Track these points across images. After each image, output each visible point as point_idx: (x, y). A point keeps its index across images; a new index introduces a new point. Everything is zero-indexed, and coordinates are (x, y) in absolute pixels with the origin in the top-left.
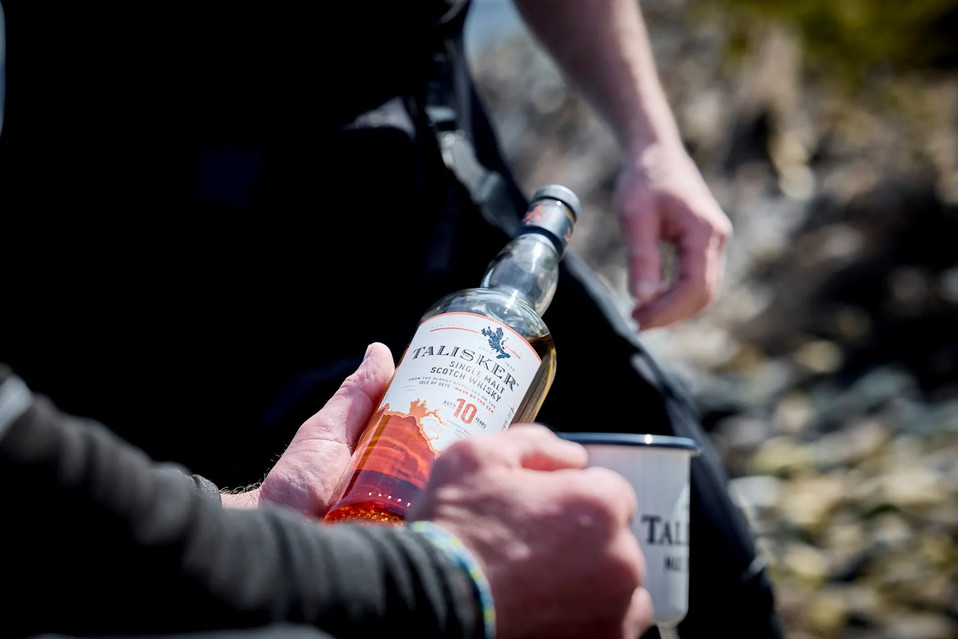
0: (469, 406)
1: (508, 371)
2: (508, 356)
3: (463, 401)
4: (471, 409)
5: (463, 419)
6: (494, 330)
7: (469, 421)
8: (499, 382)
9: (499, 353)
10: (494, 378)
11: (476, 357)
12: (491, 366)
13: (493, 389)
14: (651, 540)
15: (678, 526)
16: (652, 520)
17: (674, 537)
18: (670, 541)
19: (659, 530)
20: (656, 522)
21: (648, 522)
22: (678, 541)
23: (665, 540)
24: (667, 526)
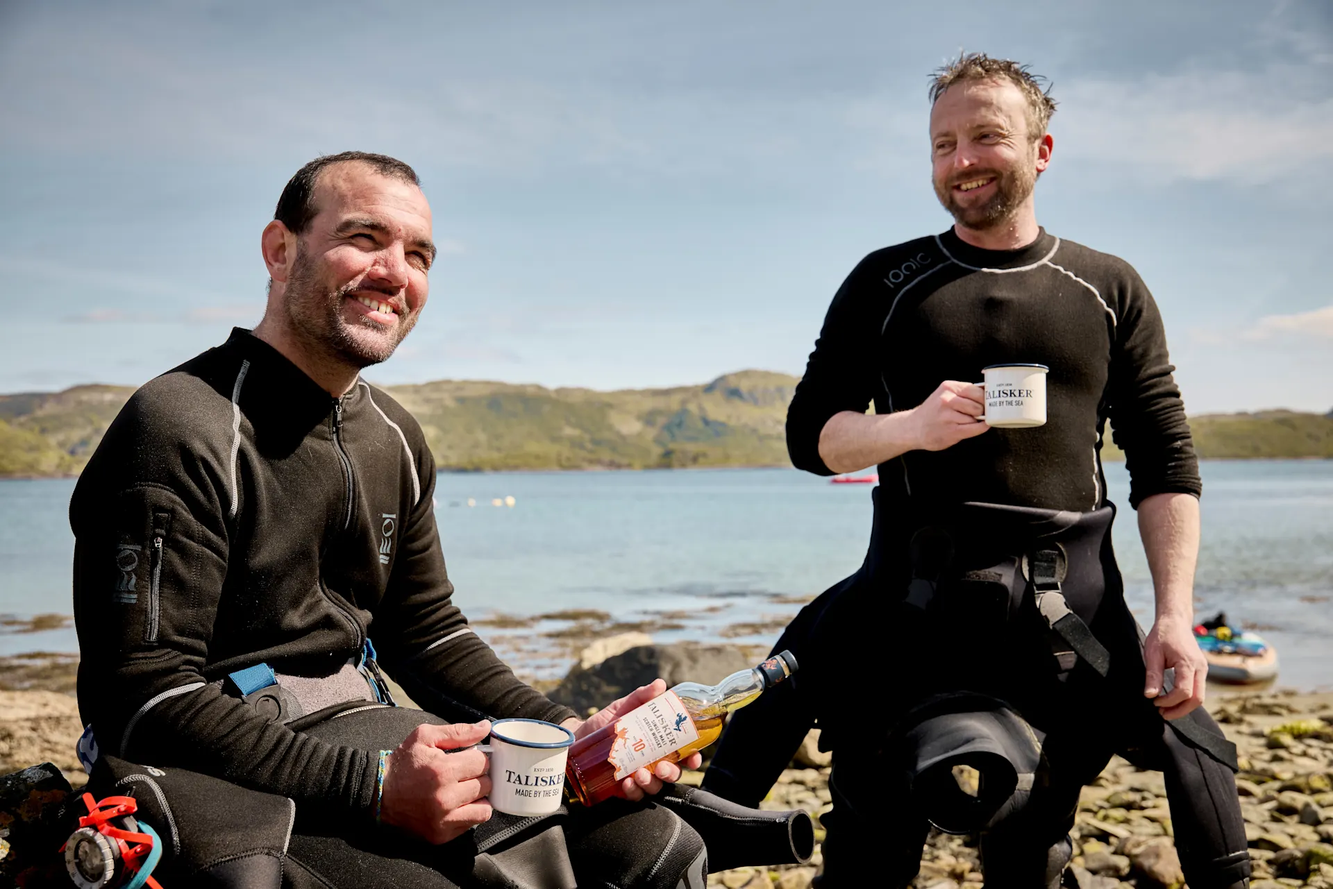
0: (643, 744)
1: (675, 737)
2: (680, 730)
3: (641, 740)
4: (643, 746)
5: (635, 748)
6: (683, 717)
7: (637, 751)
8: (666, 739)
9: (677, 728)
10: (665, 737)
11: (665, 724)
12: (668, 731)
13: (661, 742)
14: (509, 781)
15: (527, 777)
16: (510, 772)
17: (523, 781)
18: (520, 783)
19: (513, 777)
20: (512, 774)
21: (508, 773)
22: (526, 784)
23: (516, 782)
24: (519, 776)
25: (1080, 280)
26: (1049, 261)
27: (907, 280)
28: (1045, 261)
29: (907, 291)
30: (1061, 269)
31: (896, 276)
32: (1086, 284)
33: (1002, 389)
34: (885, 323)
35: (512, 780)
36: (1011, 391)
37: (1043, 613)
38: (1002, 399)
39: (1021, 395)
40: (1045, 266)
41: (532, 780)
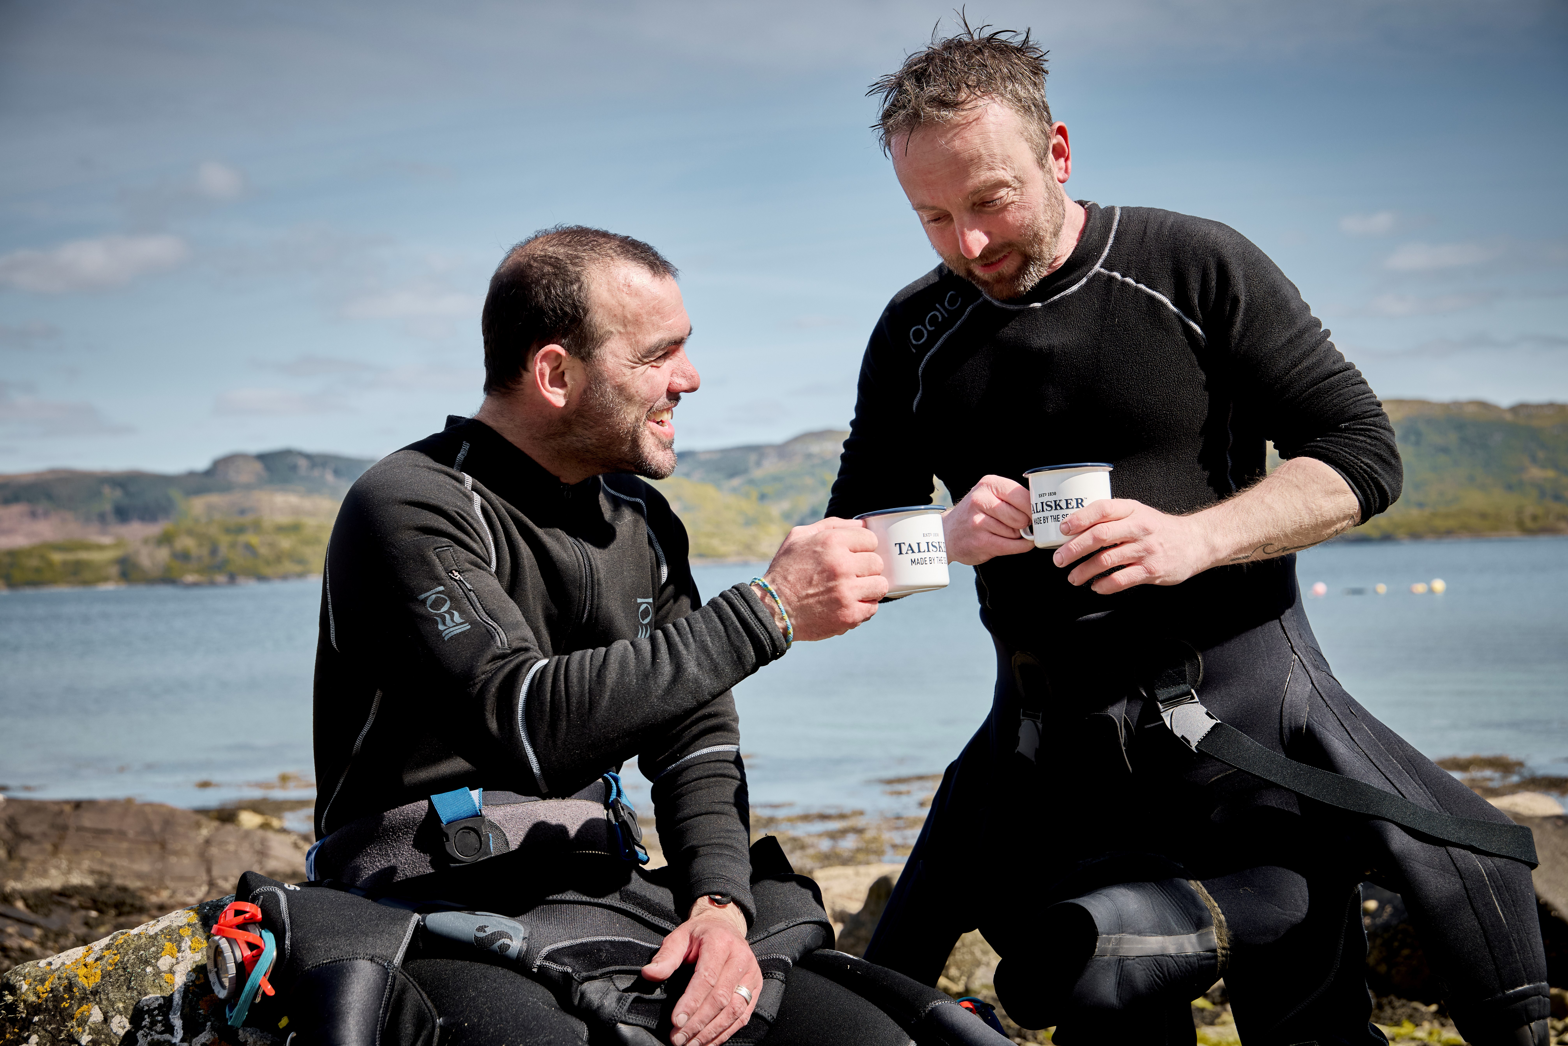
14: (901, 553)
15: (918, 544)
16: (900, 544)
17: (916, 550)
18: (913, 552)
19: (905, 548)
20: (902, 545)
21: (898, 546)
22: (919, 551)
23: (908, 552)
24: (910, 545)
25: (1142, 286)
26: (1101, 267)
27: (933, 338)
28: (1097, 268)
29: (931, 357)
30: (1117, 275)
31: (918, 335)
32: (1150, 291)
33: (1045, 499)
34: (915, 403)
35: (904, 551)
36: (1055, 501)
37: (1178, 733)
38: (1046, 514)
39: (1070, 506)
40: (1098, 274)
41: (923, 547)
